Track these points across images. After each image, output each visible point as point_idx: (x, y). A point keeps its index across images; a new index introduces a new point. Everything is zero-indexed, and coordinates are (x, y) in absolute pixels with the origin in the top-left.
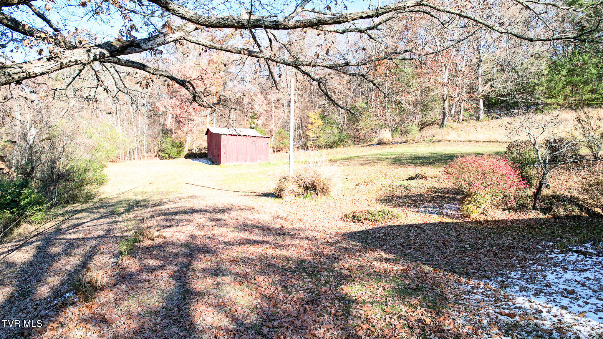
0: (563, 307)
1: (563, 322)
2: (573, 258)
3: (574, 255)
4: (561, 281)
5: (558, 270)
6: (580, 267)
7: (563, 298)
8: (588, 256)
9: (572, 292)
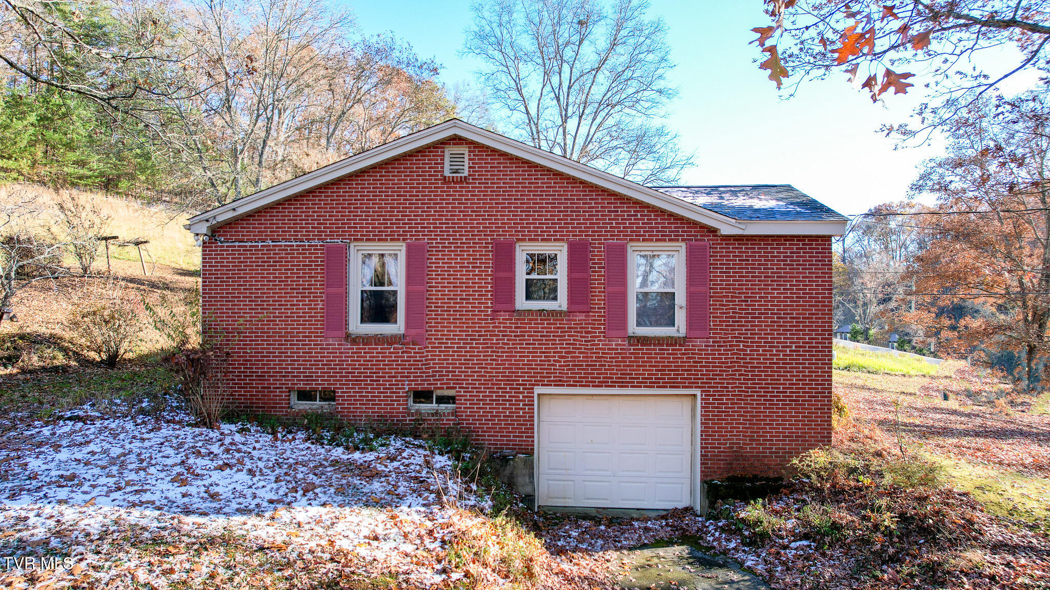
0: (60, 502)
1: (64, 521)
2: (66, 429)
3: (67, 425)
4: (52, 465)
5: (46, 451)
6: (80, 439)
7: (60, 489)
8: (89, 422)
9: (73, 477)
